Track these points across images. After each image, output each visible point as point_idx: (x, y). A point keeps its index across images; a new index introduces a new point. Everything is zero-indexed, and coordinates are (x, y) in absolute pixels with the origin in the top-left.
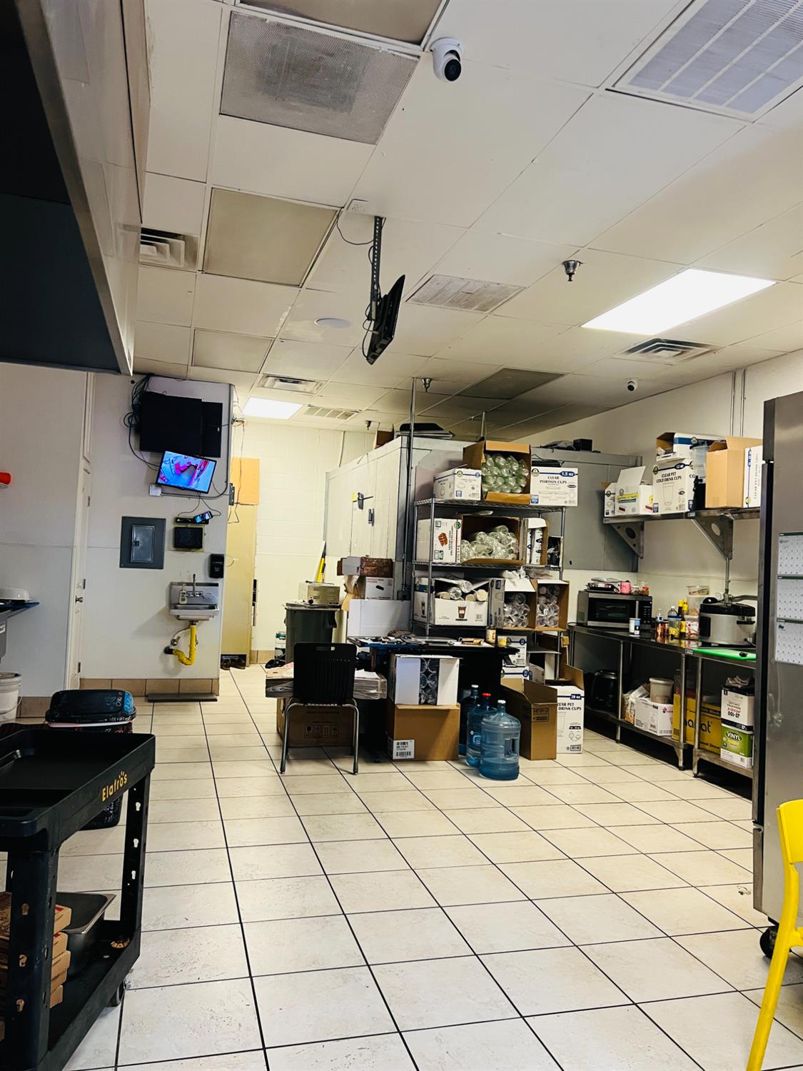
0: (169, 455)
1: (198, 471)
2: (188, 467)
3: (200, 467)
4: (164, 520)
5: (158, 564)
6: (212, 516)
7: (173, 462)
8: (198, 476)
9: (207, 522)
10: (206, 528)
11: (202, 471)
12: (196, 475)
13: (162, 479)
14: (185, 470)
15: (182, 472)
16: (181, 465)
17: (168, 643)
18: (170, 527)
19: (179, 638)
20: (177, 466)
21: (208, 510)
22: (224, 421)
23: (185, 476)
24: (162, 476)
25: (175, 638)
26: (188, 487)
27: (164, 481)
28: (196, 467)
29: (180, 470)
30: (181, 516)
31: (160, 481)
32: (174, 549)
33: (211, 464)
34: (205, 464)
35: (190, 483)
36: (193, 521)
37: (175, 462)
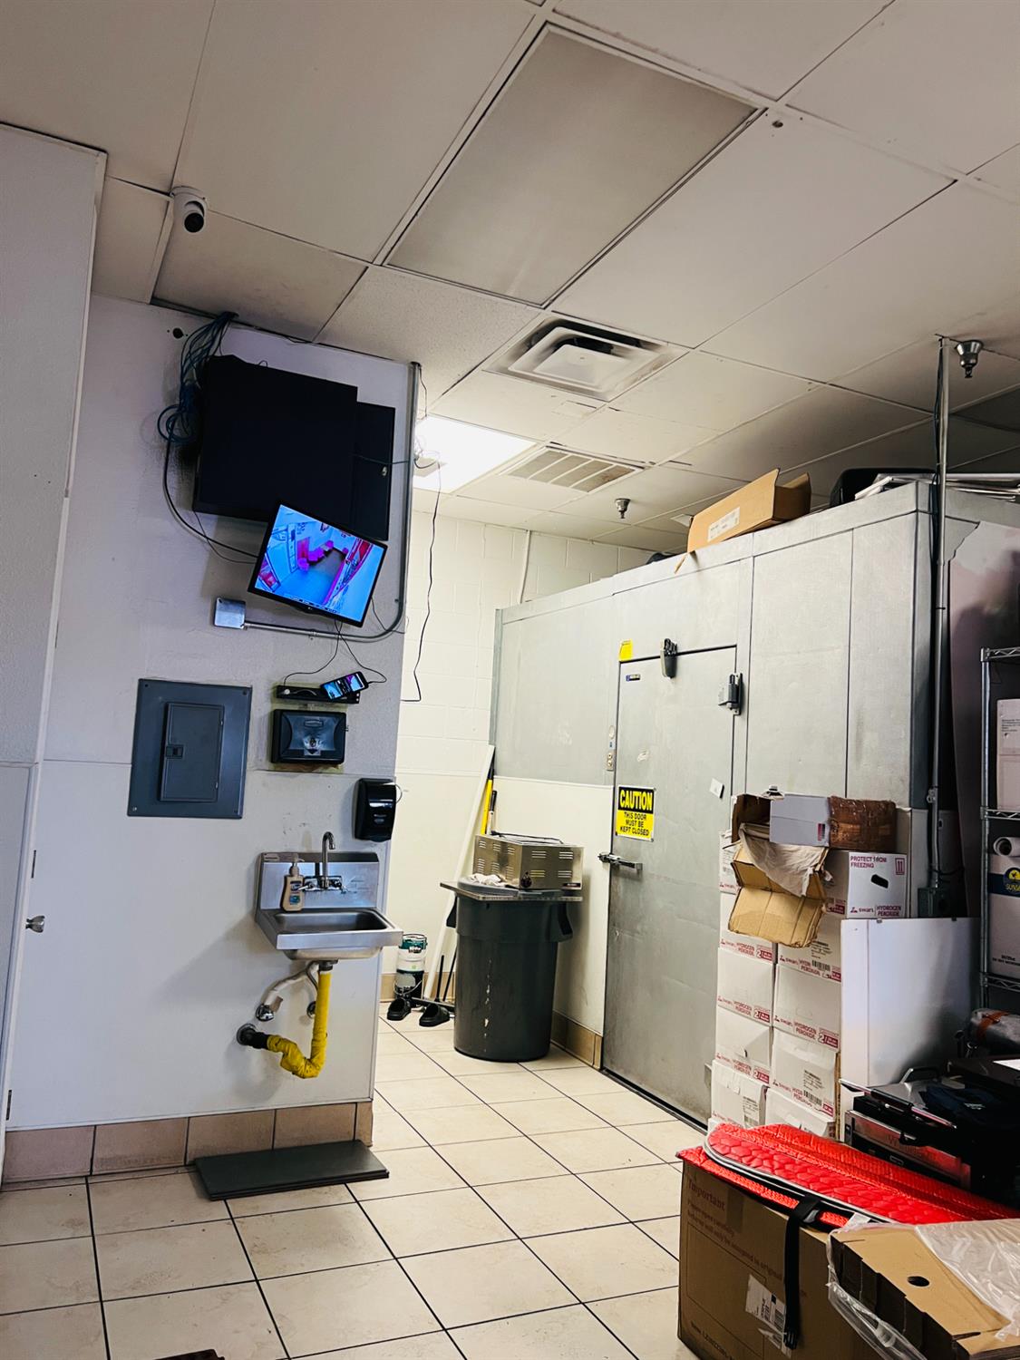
0: (287, 517)
1: (346, 567)
2: (327, 554)
3: (351, 558)
4: (247, 691)
5: (229, 807)
6: (367, 685)
7: (293, 538)
8: (346, 580)
9: (352, 698)
10: (350, 711)
11: (357, 567)
12: (342, 577)
13: (265, 579)
14: (320, 560)
15: (312, 564)
16: (312, 548)
17: (246, 1016)
18: (262, 707)
19: (279, 1000)
20: (303, 550)
21: (356, 668)
22: (398, 455)
23: (317, 578)
24: (265, 570)
25: (268, 1003)
26: (321, 607)
27: (270, 584)
28: (343, 554)
29: (308, 559)
30: (292, 681)
31: (259, 585)
32: (268, 765)
33: (375, 551)
34: (364, 551)
35: (327, 597)
36: (321, 695)
37: (298, 538)
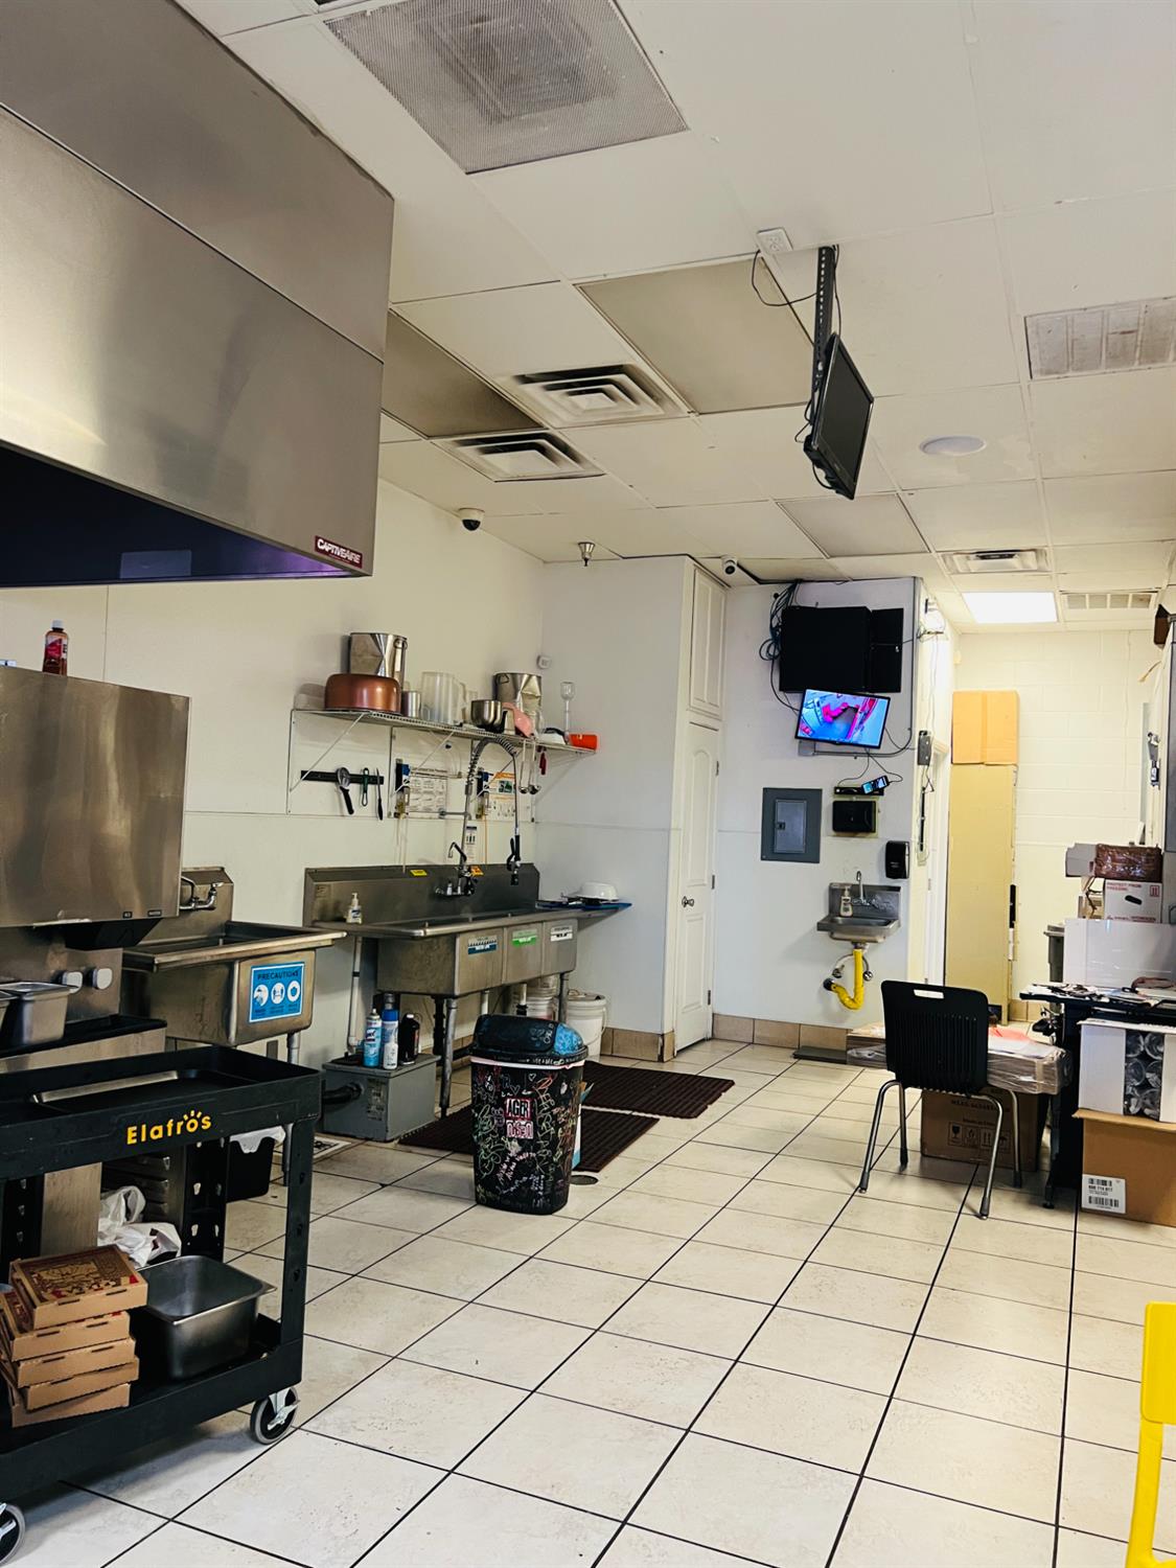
0: (813, 696)
1: (860, 716)
2: (844, 710)
3: (863, 709)
4: (819, 792)
5: (811, 854)
6: (888, 783)
7: (818, 705)
8: (861, 723)
9: (881, 792)
10: (880, 801)
11: (867, 715)
12: (858, 721)
13: (804, 730)
14: (840, 715)
15: (835, 718)
16: (832, 708)
17: (829, 975)
18: (828, 800)
19: (843, 966)
20: (826, 710)
21: (883, 773)
22: (906, 635)
23: (840, 726)
24: (803, 726)
25: (837, 967)
26: (846, 741)
27: (808, 733)
28: (856, 710)
29: (830, 716)
30: (842, 785)
31: (800, 734)
32: (833, 833)
33: (881, 704)
34: (872, 704)
35: (849, 733)
36: (860, 791)
37: (822, 705)
